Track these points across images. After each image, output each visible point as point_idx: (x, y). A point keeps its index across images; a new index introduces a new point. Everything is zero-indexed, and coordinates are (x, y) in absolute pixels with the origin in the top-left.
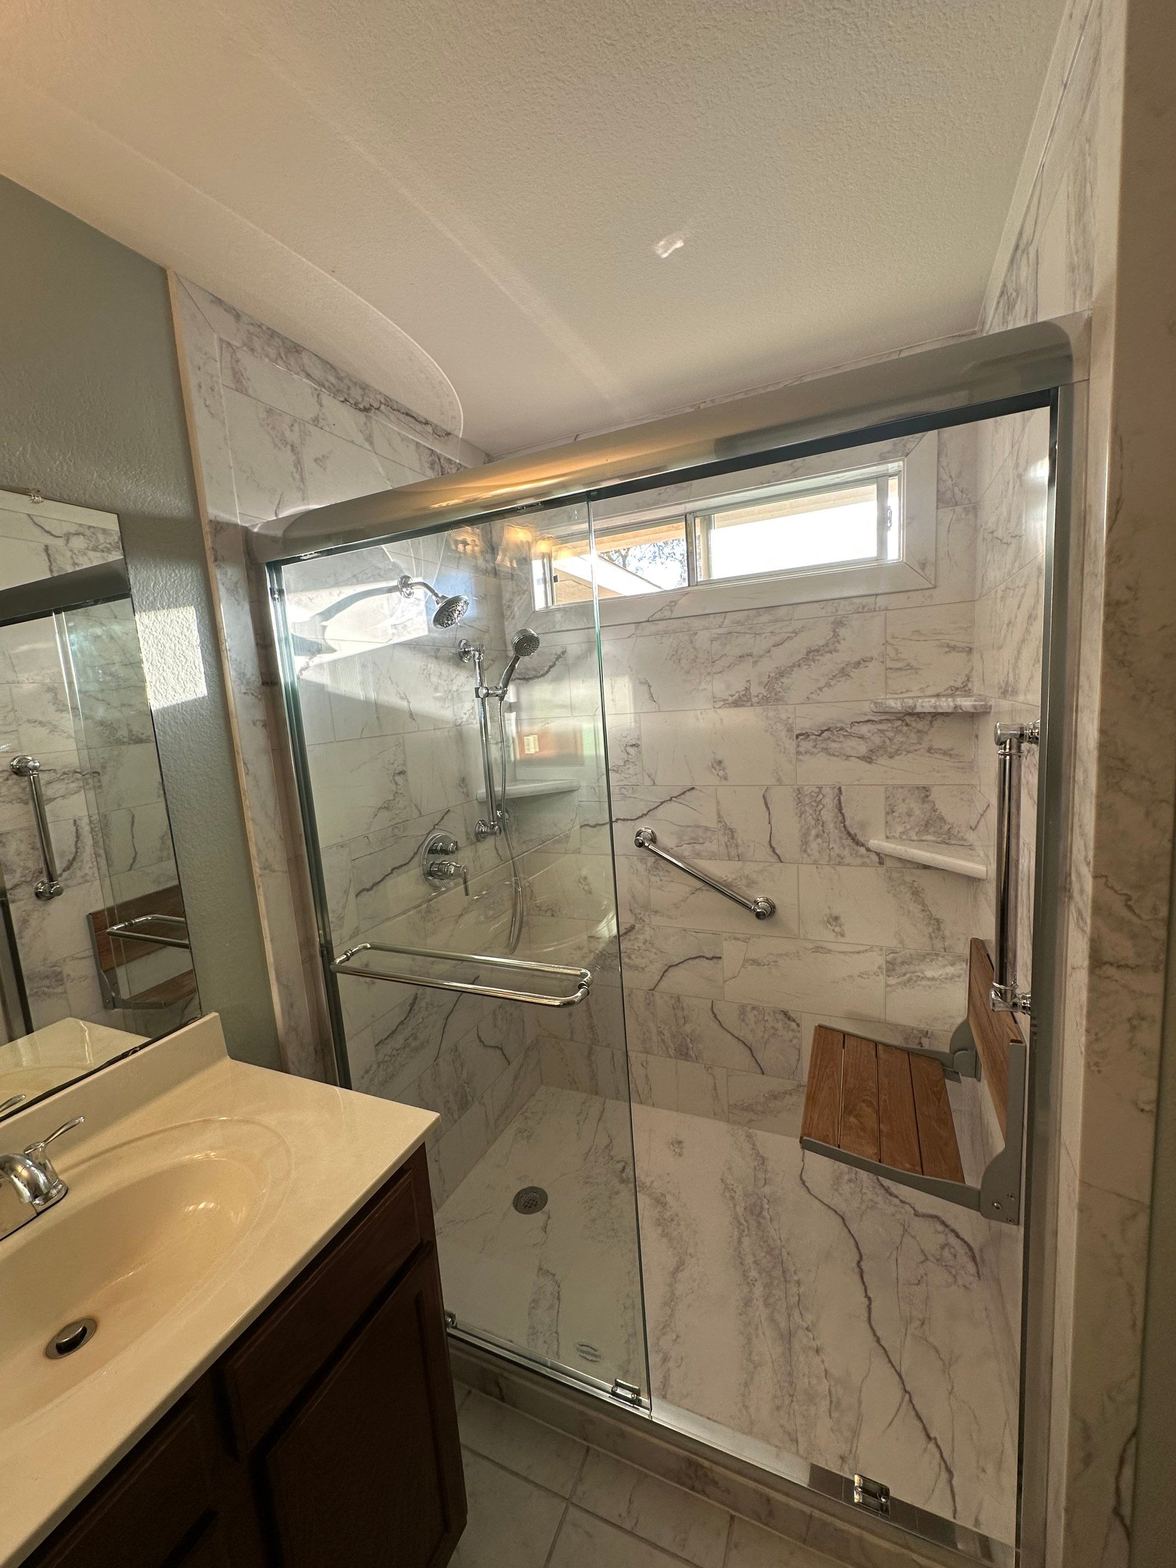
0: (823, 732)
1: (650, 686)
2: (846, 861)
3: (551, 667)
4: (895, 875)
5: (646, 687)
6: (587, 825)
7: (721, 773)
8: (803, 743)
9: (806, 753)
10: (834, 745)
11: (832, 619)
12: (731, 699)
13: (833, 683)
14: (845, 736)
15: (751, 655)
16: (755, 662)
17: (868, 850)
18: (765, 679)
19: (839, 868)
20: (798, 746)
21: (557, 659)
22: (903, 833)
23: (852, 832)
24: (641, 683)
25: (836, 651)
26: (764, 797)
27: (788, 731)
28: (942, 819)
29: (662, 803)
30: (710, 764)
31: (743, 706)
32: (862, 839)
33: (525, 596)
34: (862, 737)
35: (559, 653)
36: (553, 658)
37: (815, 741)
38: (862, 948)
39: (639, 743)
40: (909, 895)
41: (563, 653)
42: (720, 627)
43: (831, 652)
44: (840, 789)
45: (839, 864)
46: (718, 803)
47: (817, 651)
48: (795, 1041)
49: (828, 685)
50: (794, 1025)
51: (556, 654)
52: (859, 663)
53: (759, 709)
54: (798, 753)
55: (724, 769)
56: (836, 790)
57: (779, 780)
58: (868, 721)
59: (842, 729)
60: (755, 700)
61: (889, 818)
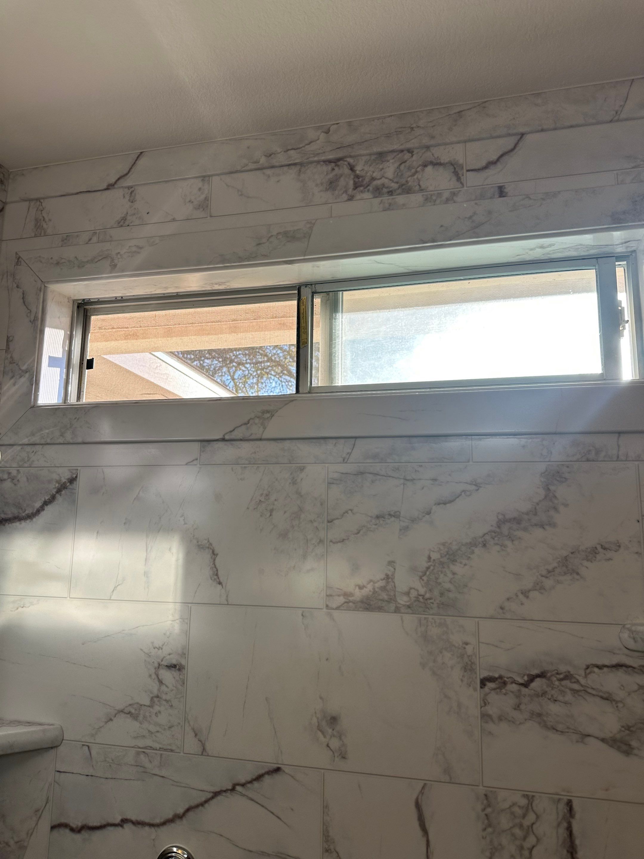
0: (532, 678)
1: (214, 554)
3: (46, 503)
5: (207, 556)
6: (65, 826)
7: (335, 743)
8: (493, 697)
9: (501, 718)
11: (542, 467)
12: (358, 594)
13: (548, 583)
14: (575, 692)
16: (405, 529)
18: (423, 563)
20: (485, 703)
21: (59, 491)
24: (200, 547)
25: (553, 525)
26: (418, 805)
27: (465, 669)
29: (216, 794)
30: (315, 720)
31: (380, 609)
33: (23, 380)
34: (608, 698)
35: (64, 480)
36: (53, 487)
37: (518, 695)
39: (183, 662)
41: (72, 480)
42: (345, 461)
44: (569, 804)
46: (326, 807)
49: (539, 587)
51: (58, 482)
52: (594, 551)
53: (410, 620)
54: (485, 717)
55: (340, 735)
56: (562, 806)
57: (447, 771)
58: (618, 666)
59: (568, 676)
60: (403, 600)
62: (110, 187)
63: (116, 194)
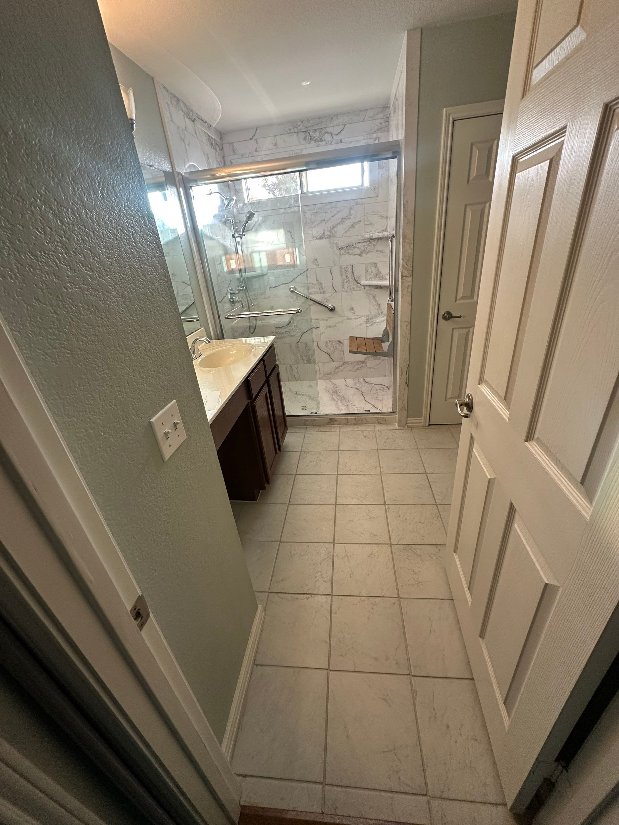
0: (347, 247)
1: (291, 233)
2: (355, 289)
4: (368, 292)
5: (289, 233)
6: (272, 287)
7: (317, 264)
8: (341, 251)
9: (343, 254)
10: (351, 251)
11: (349, 207)
12: (319, 237)
13: (350, 229)
14: (354, 248)
15: (324, 220)
16: (326, 223)
17: (361, 285)
19: (353, 292)
22: (370, 278)
23: (356, 280)
24: (288, 232)
26: (330, 271)
27: (337, 247)
28: (380, 273)
29: (298, 276)
30: (313, 260)
31: (322, 239)
32: (359, 281)
34: (358, 248)
37: (345, 250)
38: (359, 316)
40: (372, 298)
41: (258, 220)
42: (314, 210)
43: (349, 219)
44: (353, 266)
45: (353, 290)
46: (316, 274)
47: (345, 218)
48: (342, 349)
50: (341, 344)
53: (328, 240)
54: (340, 254)
55: (317, 262)
56: (351, 266)
57: (335, 264)
58: (360, 242)
59: (353, 245)
60: (326, 236)
61: (367, 274)
62: (251, 139)
63: (253, 141)
